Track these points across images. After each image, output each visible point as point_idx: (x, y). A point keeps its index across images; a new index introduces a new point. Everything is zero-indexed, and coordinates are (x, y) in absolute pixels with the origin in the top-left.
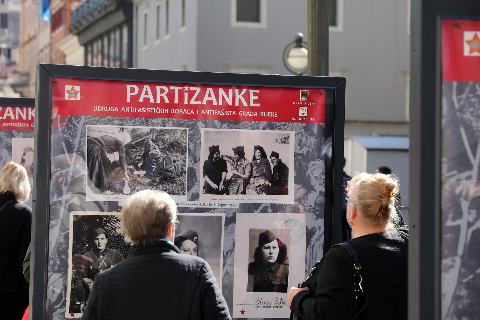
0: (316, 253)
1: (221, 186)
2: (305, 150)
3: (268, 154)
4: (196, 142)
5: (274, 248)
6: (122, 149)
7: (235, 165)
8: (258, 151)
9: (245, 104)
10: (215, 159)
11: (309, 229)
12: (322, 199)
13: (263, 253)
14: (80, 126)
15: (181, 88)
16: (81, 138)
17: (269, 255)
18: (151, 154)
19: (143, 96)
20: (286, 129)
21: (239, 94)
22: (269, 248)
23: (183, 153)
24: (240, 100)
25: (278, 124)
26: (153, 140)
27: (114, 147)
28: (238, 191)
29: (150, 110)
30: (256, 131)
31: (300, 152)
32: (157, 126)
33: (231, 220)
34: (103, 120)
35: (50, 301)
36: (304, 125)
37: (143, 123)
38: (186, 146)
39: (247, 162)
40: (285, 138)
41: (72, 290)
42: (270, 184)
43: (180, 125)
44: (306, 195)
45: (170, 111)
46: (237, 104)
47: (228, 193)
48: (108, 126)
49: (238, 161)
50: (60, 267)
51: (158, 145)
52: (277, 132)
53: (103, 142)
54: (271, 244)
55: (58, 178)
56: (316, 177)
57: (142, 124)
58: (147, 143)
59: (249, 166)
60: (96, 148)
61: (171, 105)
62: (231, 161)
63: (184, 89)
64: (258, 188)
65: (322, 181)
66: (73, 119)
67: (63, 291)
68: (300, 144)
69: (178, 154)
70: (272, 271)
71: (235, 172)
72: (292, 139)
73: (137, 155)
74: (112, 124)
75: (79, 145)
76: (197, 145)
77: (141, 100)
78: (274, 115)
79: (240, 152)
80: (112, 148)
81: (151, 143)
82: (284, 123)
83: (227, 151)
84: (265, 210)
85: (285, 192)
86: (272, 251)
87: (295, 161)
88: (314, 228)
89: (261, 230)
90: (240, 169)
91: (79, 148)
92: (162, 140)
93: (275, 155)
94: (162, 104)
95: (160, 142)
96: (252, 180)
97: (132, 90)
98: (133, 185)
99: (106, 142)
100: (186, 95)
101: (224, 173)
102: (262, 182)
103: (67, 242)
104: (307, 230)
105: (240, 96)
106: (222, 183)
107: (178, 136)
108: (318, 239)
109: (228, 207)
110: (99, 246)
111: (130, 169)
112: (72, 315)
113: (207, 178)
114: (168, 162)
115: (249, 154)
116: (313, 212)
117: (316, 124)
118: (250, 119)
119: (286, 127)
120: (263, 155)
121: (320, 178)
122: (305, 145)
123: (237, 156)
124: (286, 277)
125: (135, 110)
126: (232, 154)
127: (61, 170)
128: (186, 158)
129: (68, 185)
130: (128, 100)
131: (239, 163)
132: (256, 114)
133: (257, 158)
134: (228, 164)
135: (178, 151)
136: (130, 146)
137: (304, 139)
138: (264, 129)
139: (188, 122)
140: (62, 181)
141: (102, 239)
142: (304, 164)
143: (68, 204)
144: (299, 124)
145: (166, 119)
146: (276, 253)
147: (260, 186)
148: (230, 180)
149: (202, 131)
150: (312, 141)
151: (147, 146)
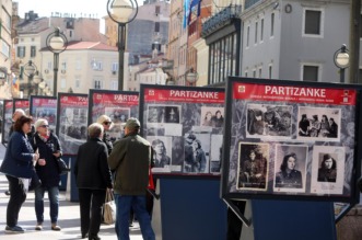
0: (350, 165)
1: (307, 133)
2: (346, 117)
3: (329, 119)
5: (330, 162)
6: (263, 115)
7: (313, 124)
8: (324, 117)
9: (319, 96)
10: (305, 120)
13: (325, 164)
14: (245, 104)
15: (290, 88)
16: (245, 109)
17: (328, 165)
18: (276, 117)
19: (273, 91)
22: (328, 162)
24: (317, 94)
25: (334, 105)
28: (314, 136)
29: (276, 97)
30: (323, 108)
32: (279, 105)
33: (311, 149)
34: (255, 102)
35: (230, 182)
37: (273, 103)
39: (319, 122)
40: (337, 112)
41: (239, 177)
42: (329, 133)
43: (289, 105)
44: (346, 138)
45: (284, 98)
46: (315, 96)
48: (257, 104)
49: (315, 122)
50: (234, 167)
51: (279, 114)
52: (333, 109)
53: (254, 112)
54: (329, 160)
55: (234, 127)
56: (350, 130)
58: (274, 112)
59: (320, 124)
60: (252, 114)
61: (285, 96)
62: (312, 122)
64: (324, 135)
65: (353, 132)
66: (242, 101)
68: (343, 115)
70: (329, 172)
71: (313, 127)
72: (340, 112)
73: (270, 118)
74: (259, 104)
75: (244, 113)
76: (296, 114)
77: (272, 93)
78: (332, 101)
79: (316, 117)
80: (258, 114)
81: (276, 112)
82: (336, 105)
83: (310, 117)
84: (327, 144)
85: (336, 136)
87: (341, 122)
88: (349, 154)
90: (316, 125)
92: (281, 111)
93: (332, 119)
94: (281, 95)
96: (321, 130)
97: (268, 88)
100: (292, 91)
102: (326, 131)
103: (238, 156)
104: (346, 154)
105: (316, 92)
106: (307, 131)
107: (288, 110)
108: (351, 159)
109: (310, 142)
110: (252, 158)
112: (239, 188)
113: (300, 129)
114: (283, 121)
116: (349, 146)
117: (351, 106)
118: (321, 103)
119: (338, 107)
120: (327, 119)
121: (353, 130)
122: (346, 115)
123: (314, 119)
124: (335, 175)
125: (269, 97)
126: (312, 119)
129: (238, 131)
130: (266, 93)
132: (324, 100)
133: (324, 120)
134: (310, 123)
137: (345, 113)
138: (327, 107)
139: (293, 104)
140: (236, 128)
141: (253, 155)
142: (345, 124)
143: (238, 139)
144: (344, 106)
145: (283, 102)
146: (331, 164)
147: (325, 133)
148: (311, 130)
149: (299, 107)
150: (349, 113)
151: (274, 114)
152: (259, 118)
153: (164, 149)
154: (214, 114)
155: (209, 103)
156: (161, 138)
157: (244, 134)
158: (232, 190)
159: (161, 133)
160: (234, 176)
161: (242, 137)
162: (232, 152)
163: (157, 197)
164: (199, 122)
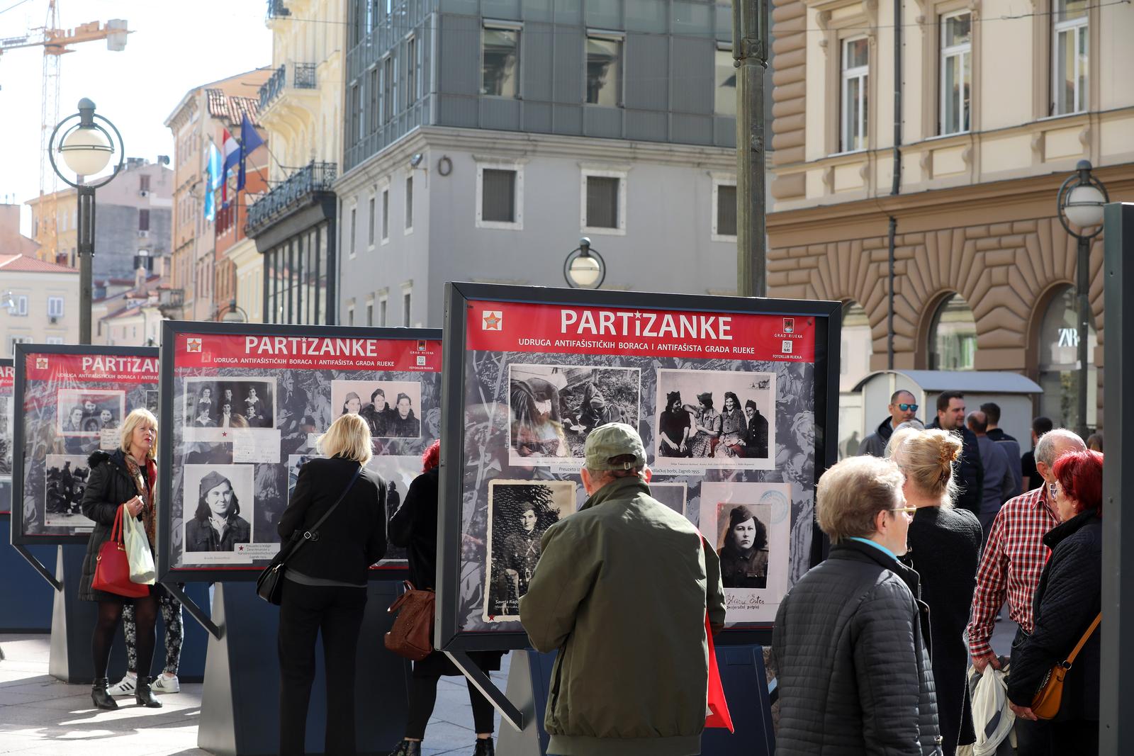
0: (803, 536)
1: (683, 447)
2: (790, 398)
3: (743, 404)
4: (650, 388)
5: (749, 529)
6: (556, 395)
7: (700, 418)
8: (730, 399)
9: (713, 336)
10: (675, 410)
11: (795, 503)
12: (812, 463)
13: (735, 536)
14: (501, 366)
15: (631, 315)
16: (502, 381)
17: (743, 539)
18: (593, 403)
19: (582, 325)
20: (765, 370)
21: (707, 322)
22: (743, 528)
23: (634, 401)
24: (707, 332)
25: (755, 363)
26: (595, 385)
27: (544, 393)
28: (703, 453)
29: (592, 344)
30: (727, 372)
31: (783, 401)
32: (600, 365)
33: (695, 492)
34: (531, 357)
35: (463, 599)
36: (788, 365)
37: (583, 361)
38: (637, 392)
39: (715, 415)
40: (765, 382)
41: (492, 584)
42: (745, 444)
43: (629, 364)
44: (791, 457)
45: (617, 345)
46: (703, 336)
47: (691, 456)
48: (537, 365)
49: (704, 412)
50: (476, 553)
51: (601, 391)
52: (754, 373)
53: (530, 387)
54: (745, 524)
55: (474, 435)
56: (803, 434)
57: (581, 362)
58: (588, 388)
59: (719, 418)
60: (523, 394)
61: (619, 338)
62: (695, 413)
63: (635, 316)
64: (730, 449)
65: (812, 439)
66: (493, 355)
67: (480, 586)
68: (783, 390)
69: (627, 403)
70: (746, 560)
71: (700, 427)
72: (773, 384)
73: (575, 404)
74: (542, 363)
75: (500, 390)
76: (651, 392)
77: (580, 331)
78: (750, 351)
79: (706, 400)
80: (542, 395)
81: (593, 388)
82: (763, 362)
83: (690, 399)
84: (738, 478)
85: (763, 454)
86: (747, 532)
87: (777, 413)
88: (801, 502)
89: (733, 505)
90: (707, 423)
91: (500, 394)
92: (607, 385)
93: (751, 404)
94: (607, 336)
95: (604, 387)
96: (722, 437)
97: (569, 317)
98: (570, 445)
99: (534, 386)
100: (638, 323)
101: (686, 429)
102: (735, 440)
103: (485, 521)
104: (792, 504)
105: (706, 326)
106: (683, 442)
107: (627, 379)
108: (806, 518)
109: (691, 474)
110: (526, 526)
111: (565, 423)
112: (492, 618)
113: (664, 436)
114: (615, 414)
115: (719, 403)
116: (800, 481)
117: (804, 363)
118: (720, 356)
119: (765, 367)
120: (737, 404)
121: (809, 435)
122: (790, 392)
123: (703, 405)
124: (764, 567)
125: (573, 343)
126: (697, 404)
127: (478, 423)
128: (637, 409)
129: (486, 445)
130: (564, 330)
131: (705, 415)
132: (727, 349)
133: (729, 408)
134: (692, 417)
135: (627, 399)
136: (565, 392)
137: (788, 384)
138: (738, 369)
139: (640, 360)
140: (479, 439)
141: (530, 517)
142: (788, 416)
143: (486, 469)
144: (782, 363)
145: (612, 356)
146: (751, 535)
147: (732, 445)
148: (694, 438)
149: (659, 371)
150: (799, 386)
151: (588, 392)
152: (544, 407)
153: (234, 499)
154: (366, 399)
155: (353, 368)
156: (223, 470)
157: (504, 458)
158: (470, 625)
159: (222, 454)
160: (475, 581)
161: (496, 465)
162: (468, 510)
163: (218, 633)
164: (325, 423)
